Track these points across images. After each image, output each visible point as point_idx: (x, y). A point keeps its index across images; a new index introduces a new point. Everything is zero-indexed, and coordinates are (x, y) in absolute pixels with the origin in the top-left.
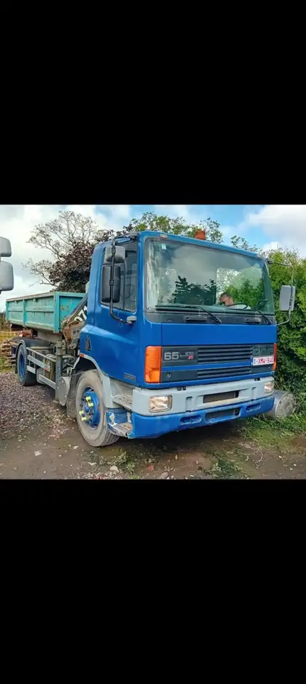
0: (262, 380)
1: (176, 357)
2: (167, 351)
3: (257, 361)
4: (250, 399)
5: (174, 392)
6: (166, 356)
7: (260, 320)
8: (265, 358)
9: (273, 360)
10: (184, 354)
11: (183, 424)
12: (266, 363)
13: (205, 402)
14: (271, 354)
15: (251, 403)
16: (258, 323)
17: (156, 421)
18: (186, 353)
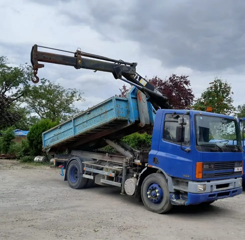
0: (238, 179)
1: (208, 167)
2: (205, 164)
3: (236, 170)
4: (233, 188)
5: (206, 183)
6: (204, 167)
7: (237, 150)
8: (239, 168)
9: (242, 169)
10: (210, 166)
11: (209, 198)
12: (239, 170)
13: (217, 188)
14: (241, 166)
15: (233, 190)
16: (236, 151)
17: (200, 196)
18: (211, 165)
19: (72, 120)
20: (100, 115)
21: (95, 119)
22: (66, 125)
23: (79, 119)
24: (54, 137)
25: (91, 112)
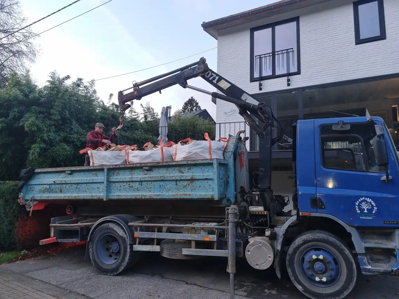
19: (106, 170)
20: (177, 180)
21: (161, 183)
22: (87, 173)
23: (121, 172)
24: (53, 186)
25: (154, 169)
